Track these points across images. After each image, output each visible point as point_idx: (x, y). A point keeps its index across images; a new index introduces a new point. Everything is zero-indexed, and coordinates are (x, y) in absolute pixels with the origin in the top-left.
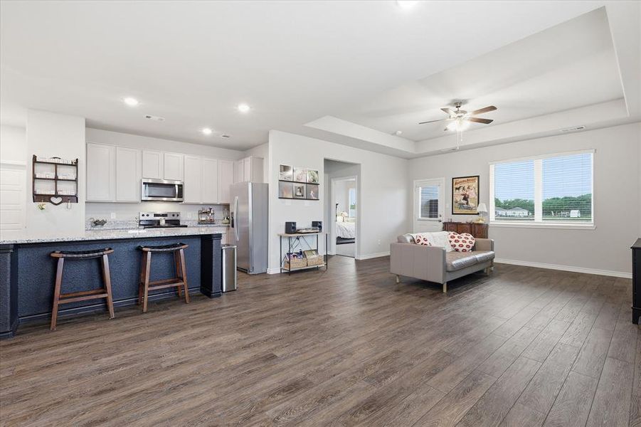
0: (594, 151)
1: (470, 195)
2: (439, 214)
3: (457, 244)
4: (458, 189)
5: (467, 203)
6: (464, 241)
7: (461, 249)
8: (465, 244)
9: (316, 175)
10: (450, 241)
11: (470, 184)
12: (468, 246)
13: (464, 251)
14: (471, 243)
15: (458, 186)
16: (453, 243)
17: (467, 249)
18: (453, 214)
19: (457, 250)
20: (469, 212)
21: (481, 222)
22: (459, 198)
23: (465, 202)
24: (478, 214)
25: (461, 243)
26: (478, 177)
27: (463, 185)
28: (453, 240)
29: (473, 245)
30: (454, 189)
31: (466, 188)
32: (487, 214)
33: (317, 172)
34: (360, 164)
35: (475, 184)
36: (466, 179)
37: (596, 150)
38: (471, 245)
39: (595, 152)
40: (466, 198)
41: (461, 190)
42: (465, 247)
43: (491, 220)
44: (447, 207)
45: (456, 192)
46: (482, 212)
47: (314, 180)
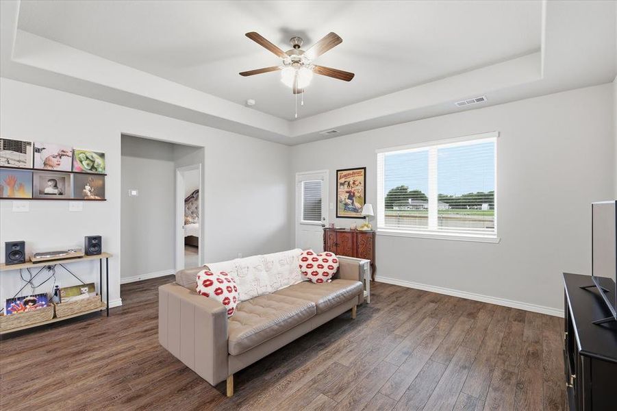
0: (497, 133)
1: (356, 194)
2: (322, 217)
3: (310, 271)
4: (342, 184)
5: (353, 203)
6: (321, 266)
7: (314, 279)
8: (320, 271)
9: (98, 160)
10: (301, 266)
11: (356, 178)
12: (325, 274)
13: (320, 281)
14: (330, 267)
15: (342, 180)
16: (304, 269)
17: (325, 279)
18: (337, 217)
19: (310, 281)
20: (354, 214)
21: (365, 229)
22: (344, 197)
23: (349, 202)
24: (364, 218)
25: (315, 269)
26: (365, 168)
27: (348, 180)
28: (304, 264)
29: (334, 271)
30: (339, 184)
31: (351, 183)
32: (373, 218)
33: (102, 155)
34: (203, 147)
35: (360, 179)
36: (351, 172)
37: (499, 133)
38: (331, 272)
39: (499, 136)
40: (351, 196)
41: (346, 186)
42: (320, 276)
43: (378, 226)
44: (331, 208)
45: (341, 189)
46: (368, 216)
47: (93, 167)
